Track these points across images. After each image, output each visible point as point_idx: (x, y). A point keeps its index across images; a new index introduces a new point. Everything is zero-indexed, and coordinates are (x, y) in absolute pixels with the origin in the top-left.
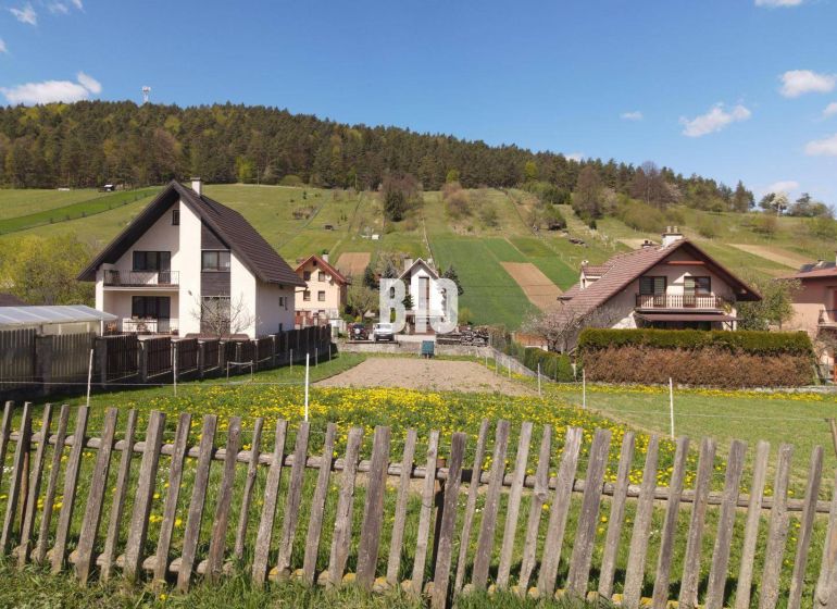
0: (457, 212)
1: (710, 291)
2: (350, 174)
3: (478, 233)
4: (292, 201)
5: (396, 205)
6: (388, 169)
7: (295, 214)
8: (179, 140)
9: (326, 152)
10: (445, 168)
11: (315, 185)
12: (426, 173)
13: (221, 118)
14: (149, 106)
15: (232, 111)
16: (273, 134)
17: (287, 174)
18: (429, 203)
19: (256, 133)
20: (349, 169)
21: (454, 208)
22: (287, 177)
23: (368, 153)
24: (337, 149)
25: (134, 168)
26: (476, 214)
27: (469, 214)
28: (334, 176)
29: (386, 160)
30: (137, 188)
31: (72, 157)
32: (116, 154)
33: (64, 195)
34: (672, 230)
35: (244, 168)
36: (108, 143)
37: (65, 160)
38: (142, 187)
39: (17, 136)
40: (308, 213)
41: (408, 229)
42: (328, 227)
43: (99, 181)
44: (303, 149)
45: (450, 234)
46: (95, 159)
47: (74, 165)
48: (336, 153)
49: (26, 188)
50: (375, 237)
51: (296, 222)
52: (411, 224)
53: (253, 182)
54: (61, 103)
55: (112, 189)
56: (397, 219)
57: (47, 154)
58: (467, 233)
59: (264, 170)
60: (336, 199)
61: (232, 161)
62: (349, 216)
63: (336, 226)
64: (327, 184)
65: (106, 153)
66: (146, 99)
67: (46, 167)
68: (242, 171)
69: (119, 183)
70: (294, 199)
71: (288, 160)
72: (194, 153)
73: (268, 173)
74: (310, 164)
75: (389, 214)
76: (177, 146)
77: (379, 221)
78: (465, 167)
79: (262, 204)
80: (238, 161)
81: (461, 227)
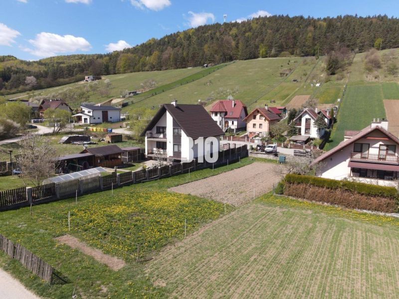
0: (371, 67)
1: (395, 152)
2: (316, 47)
3: (382, 79)
4: (282, 66)
5: (333, 66)
6: (338, 43)
7: (281, 74)
8: (234, 40)
9: (304, 37)
10: (375, 37)
11: (297, 55)
12: (361, 42)
13: (254, 26)
14: (225, 24)
15: (261, 21)
16: (277, 31)
17: (283, 51)
18: (356, 63)
19: (269, 31)
20: (316, 45)
21: (370, 65)
22: (283, 53)
23: (328, 34)
24: (310, 35)
25: (216, 56)
26: (384, 67)
27: (379, 67)
28: (307, 49)
29: (338, 37)
30: (216, 65)
31: (193, 54)
32: (208, 50)
33: (190, 70)
34: (376, 120)
35: (262, 50)
36: (206, 46)
37: (190, 55)
38: (218, 64)
39: (175, 47)
40: (287, 72)
41: (338, 79)
42: (295, 81)
43: (202, 63)
44: (291, 37)
45: (363, 81)
46: (201, 54)
47: (193, 57)
48: (309, 37)
49: (177, 68)
50: (318, 85)
51: (280, 78)
52: (339, 77)
53: (266, 57)
54: (192, 28)
55: (207, 66)
56: (333, 74)
57: (184, 53)
58: (374, 80)
59: (271, 51)
60: (305, 63)
61: (257, 47)
62: (309, 73)
63: (299, 80)
64: (303, 54)
65: (205, 50)
66: (225, 21)
67: (184, 59)
68: (261, 52)
69: (210, 63)
70: (282, 65)
71: (284, 44)
72: (240, 45)
73: (273, 52)
74: (294, 44)
75: (329, 71)
76: (233, 43)
77: (323, 75)
78: (389, 35)
79: (267, 69)
80: (260, 47)
81: (371, 76)
